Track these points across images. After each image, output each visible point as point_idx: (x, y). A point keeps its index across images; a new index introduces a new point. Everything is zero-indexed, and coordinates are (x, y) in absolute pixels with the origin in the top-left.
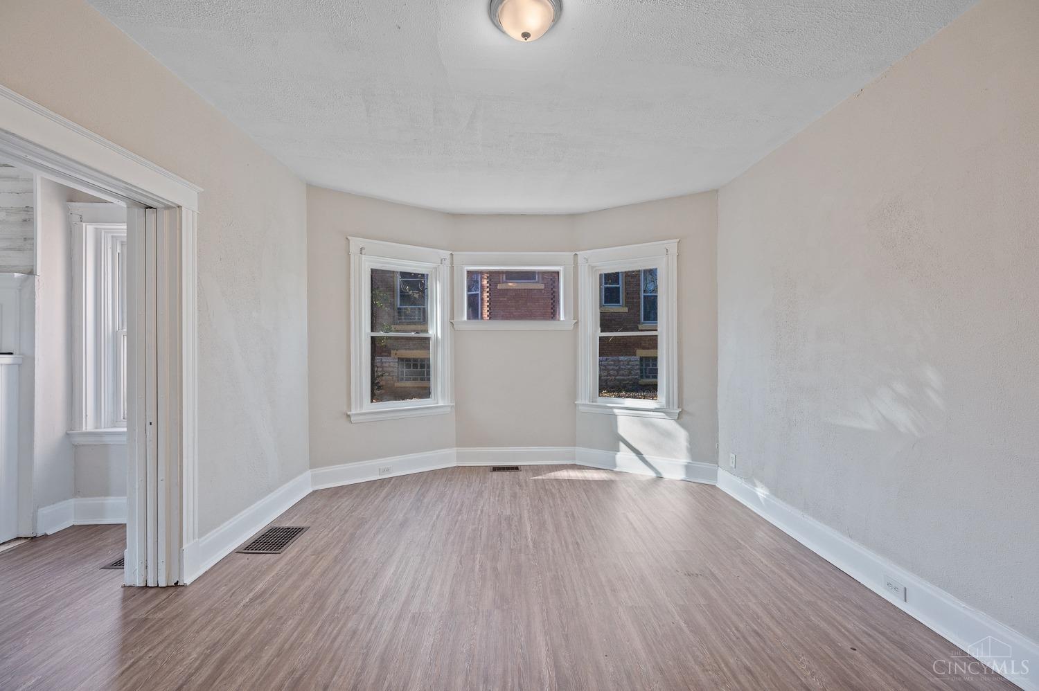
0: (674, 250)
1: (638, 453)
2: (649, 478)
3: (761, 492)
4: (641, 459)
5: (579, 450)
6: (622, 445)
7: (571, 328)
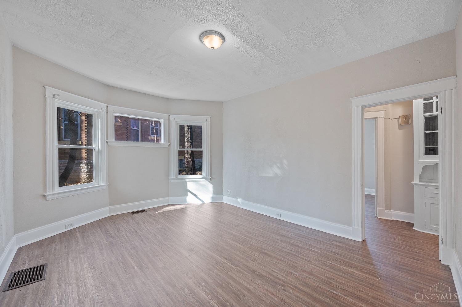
0: (209, 120)
1: (195, 195)
2: (200, 204)
3: (240, 200)
4: (196, 197)
5: (171, 198)
6: (189, 193)
7: (167, 146)
